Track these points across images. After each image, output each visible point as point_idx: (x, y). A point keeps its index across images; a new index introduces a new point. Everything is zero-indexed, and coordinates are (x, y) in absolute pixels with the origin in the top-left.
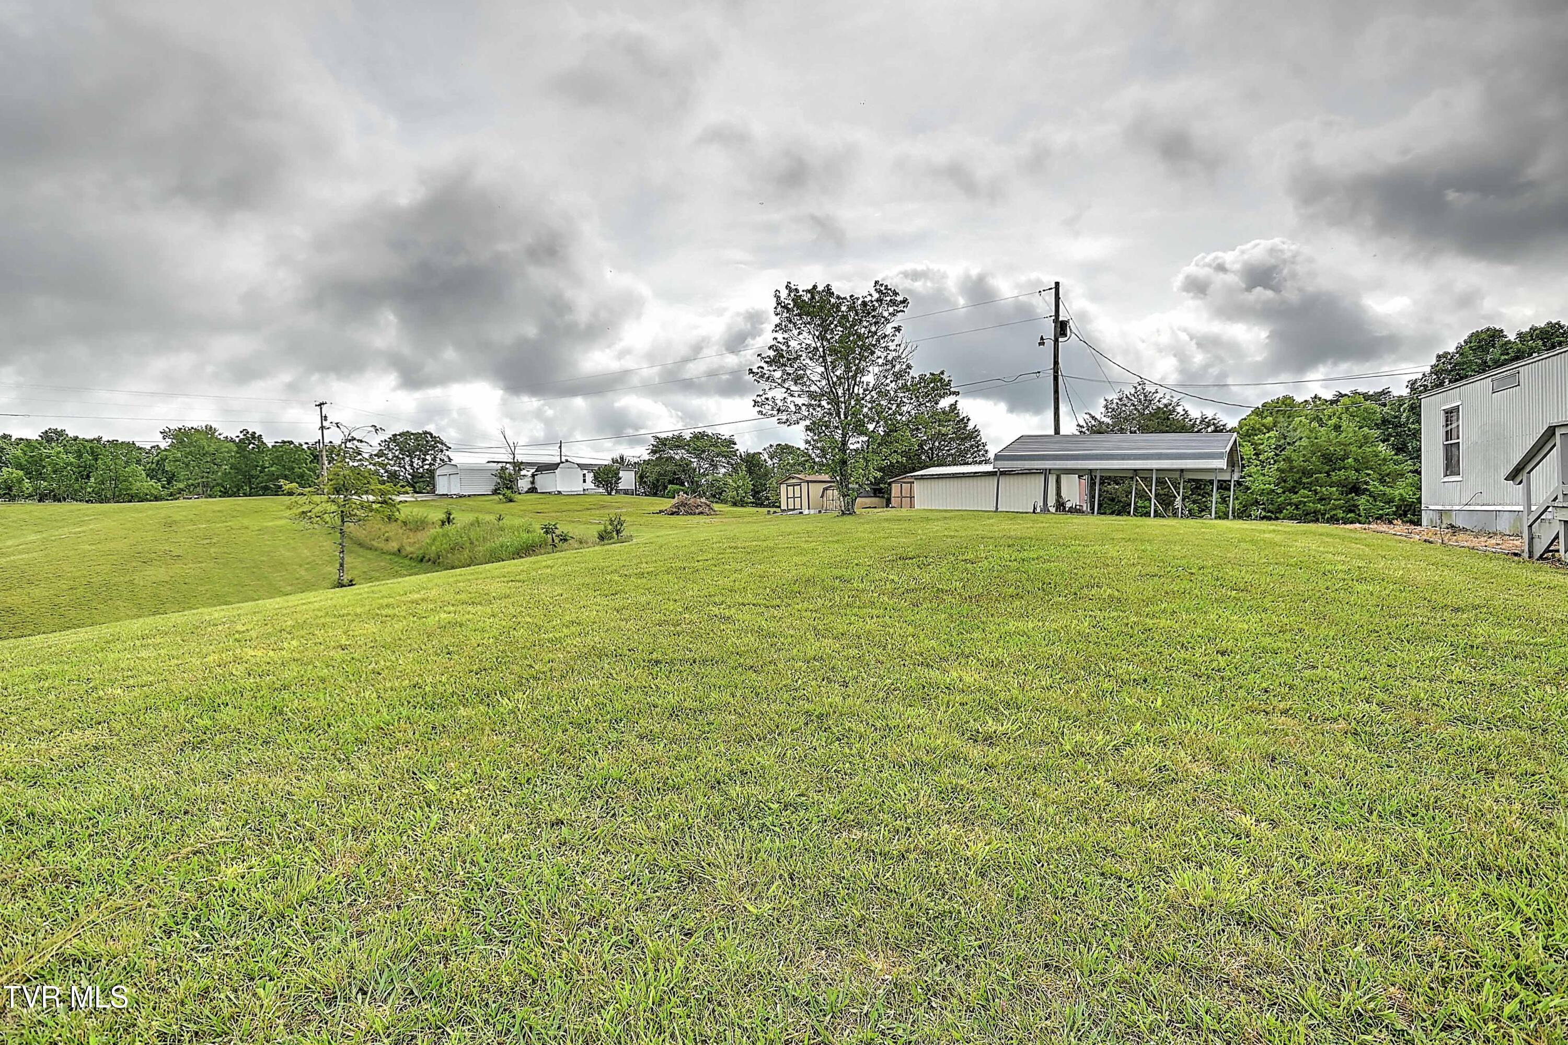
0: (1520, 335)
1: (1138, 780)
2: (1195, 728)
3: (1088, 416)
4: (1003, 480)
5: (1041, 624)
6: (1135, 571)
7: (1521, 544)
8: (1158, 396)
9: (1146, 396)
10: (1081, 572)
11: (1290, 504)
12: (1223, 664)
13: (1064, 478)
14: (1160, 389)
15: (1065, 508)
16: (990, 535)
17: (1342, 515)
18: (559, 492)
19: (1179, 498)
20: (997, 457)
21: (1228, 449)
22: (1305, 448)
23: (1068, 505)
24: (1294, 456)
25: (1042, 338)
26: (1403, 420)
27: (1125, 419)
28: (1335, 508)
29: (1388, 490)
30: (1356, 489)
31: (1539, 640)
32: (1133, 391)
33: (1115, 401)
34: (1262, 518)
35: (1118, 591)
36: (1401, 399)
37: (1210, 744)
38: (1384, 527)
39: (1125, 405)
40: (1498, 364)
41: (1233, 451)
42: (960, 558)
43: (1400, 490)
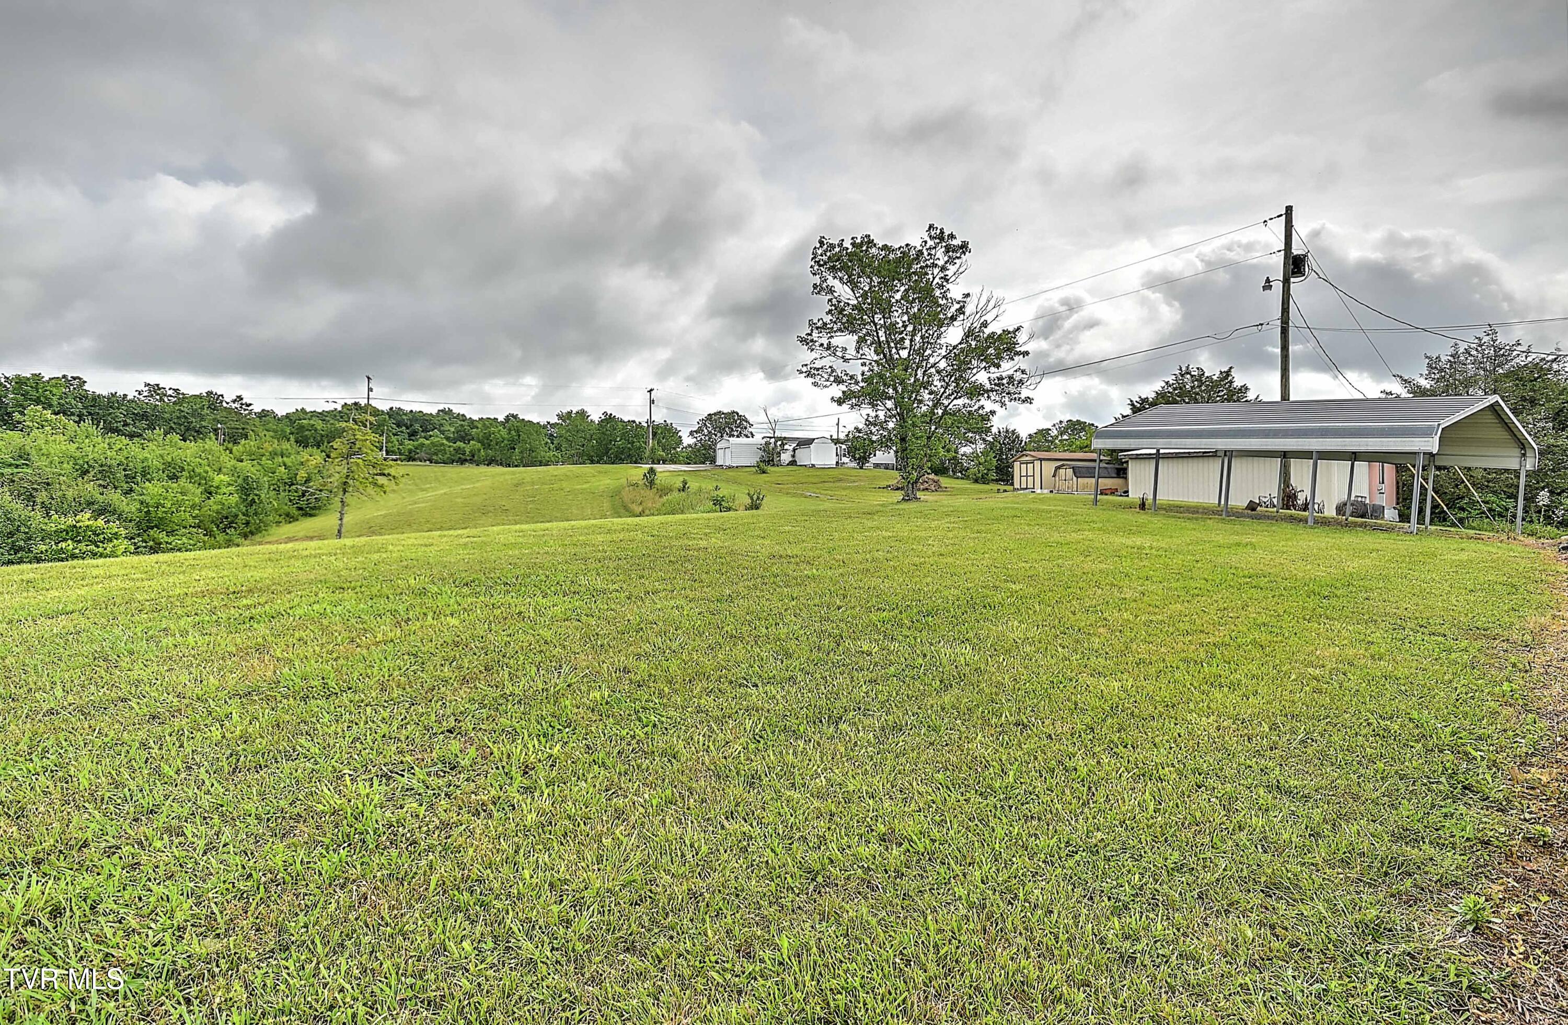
8: (1519, 349)
9: (1497, 350)
18: (813, 465)
21: (1448, 421)
25: (1268, 280)
32: (1475, 345)
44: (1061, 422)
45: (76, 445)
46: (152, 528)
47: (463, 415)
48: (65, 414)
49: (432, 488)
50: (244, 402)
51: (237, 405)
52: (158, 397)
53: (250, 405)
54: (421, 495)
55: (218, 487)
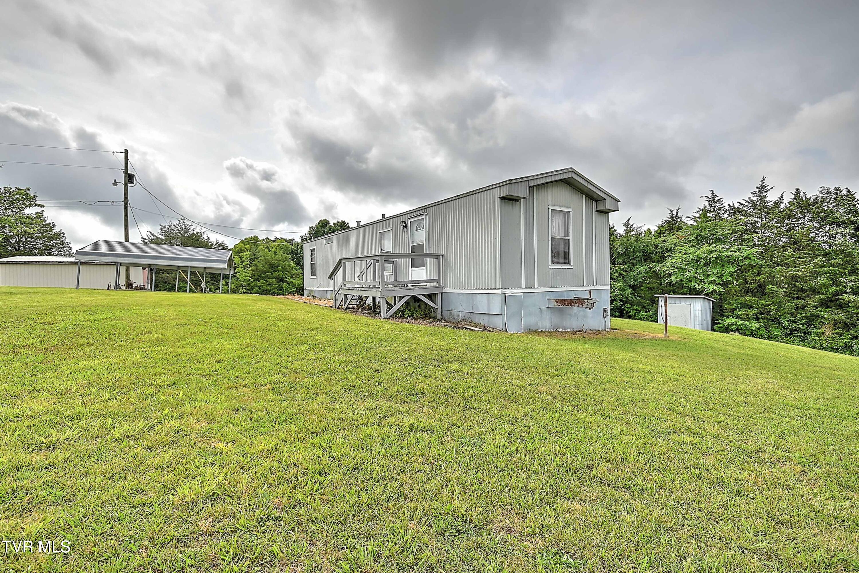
0: (334, 224)
1: (163, 442)
2: (200, 404)
3: (149, 233)
4: (83, 268)
5: (105, 360)
6: (173, 323)
7: (332, 303)
8: (193, 228)
9: (185, 227)
10: (138, 325)
11: (257, 286)
12: (218, 367)
13: (132, 270)
14: (193, 224)
15: (132, 286)
16: (70, 304)
17: (277, 292)
19: (204, 283)
20: (78, 253)
21: (228, 258)
22: (263, 261)
23: (134, 285)
24: (258, 264)
25: (115, 181)
26: (299, 252)
27: (173, 237)
28: (275, 288)
29: (293, 280)
30: (282, 280)
31: (335, 339)
32: (178, 223)
33: (167, 227)
34: (244, 293)
35: (162, 334)
36: (298, 243)
37: (207, 411)
38: (291, 297)
39: (173, 230)
40: (328, 233)
41: (230, 259)
42: (39, 321)
43: (297, 282)
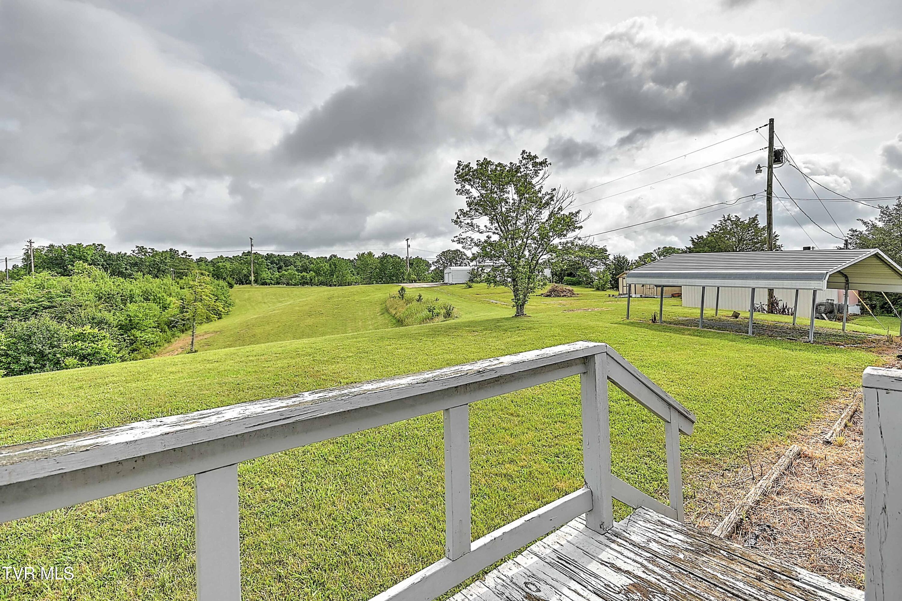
44: (659, 248)
45: (96, 283)
46: (132, 329)
47: (308, 256)
48: (94, 265)
49: (285, 300)
50: (187, 254)
51: (184, 256)
52: (143, 253)
53: (191, 256)
54: (279, 305)
55: (169, 304)
